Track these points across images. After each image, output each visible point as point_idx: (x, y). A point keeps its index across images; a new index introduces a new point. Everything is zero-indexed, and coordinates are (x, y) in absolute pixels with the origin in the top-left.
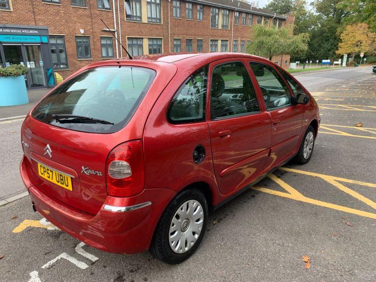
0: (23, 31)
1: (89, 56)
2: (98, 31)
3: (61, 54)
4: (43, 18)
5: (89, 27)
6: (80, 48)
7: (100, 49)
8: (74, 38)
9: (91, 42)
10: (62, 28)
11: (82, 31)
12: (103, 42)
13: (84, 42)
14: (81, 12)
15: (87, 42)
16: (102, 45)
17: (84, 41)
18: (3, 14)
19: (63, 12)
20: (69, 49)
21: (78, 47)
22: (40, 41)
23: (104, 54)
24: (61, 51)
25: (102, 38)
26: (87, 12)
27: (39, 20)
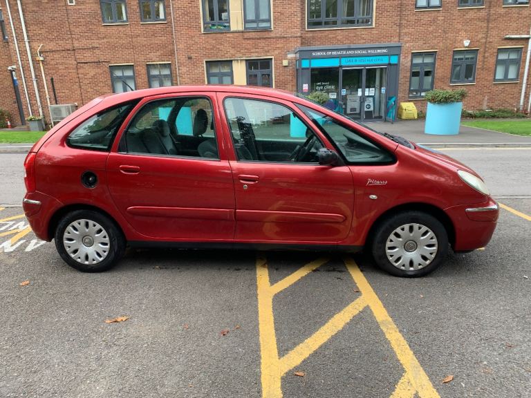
0: (369, 51)
1: (471, 79)
2: (497, 39)
3: (426, 77)
4: (411, 30)
5: (480, 36)
6: (458, 68)
7: (493, 68)
8: (451, 53)
9: (480, 57)
10: (435, 42)
11: (467, 43)
12: (502, 57)
13: (467, 59)
14: (471, 15)
15: (472, 58)
16: (499, 62)
17: (467, 56)
18: (363, 33)
19: (443, 18)
20: (439, 71)
21: (454, 66)
22: (387, 62)
23: (499, 75)
24: (427, 74)
25: (500, 50)
26: (483, 14)
27: (405, 34)
